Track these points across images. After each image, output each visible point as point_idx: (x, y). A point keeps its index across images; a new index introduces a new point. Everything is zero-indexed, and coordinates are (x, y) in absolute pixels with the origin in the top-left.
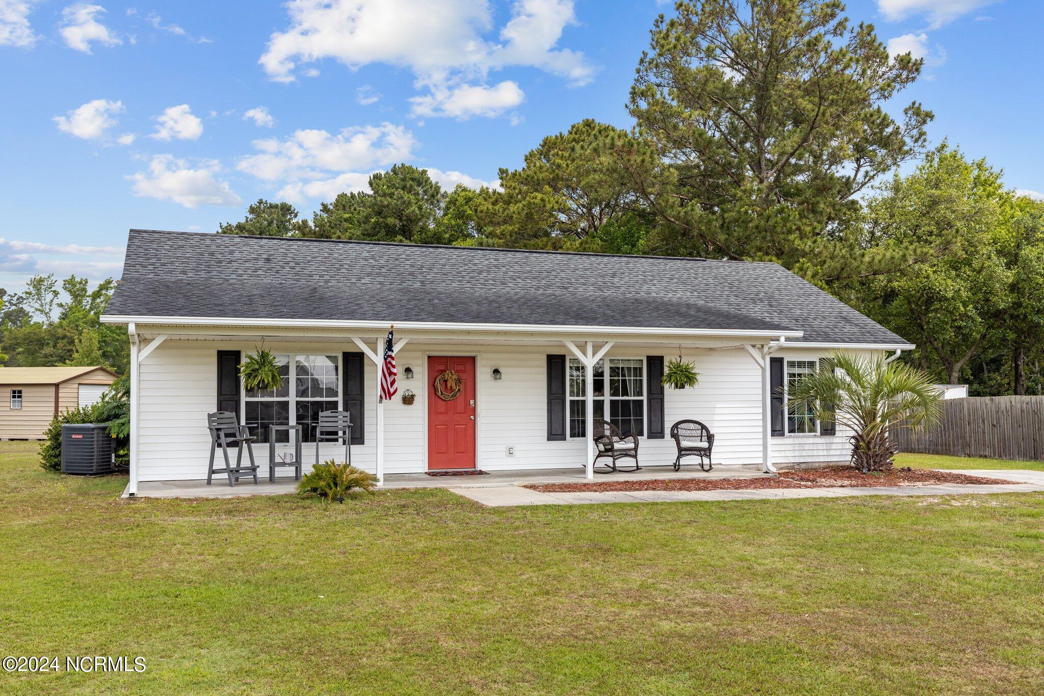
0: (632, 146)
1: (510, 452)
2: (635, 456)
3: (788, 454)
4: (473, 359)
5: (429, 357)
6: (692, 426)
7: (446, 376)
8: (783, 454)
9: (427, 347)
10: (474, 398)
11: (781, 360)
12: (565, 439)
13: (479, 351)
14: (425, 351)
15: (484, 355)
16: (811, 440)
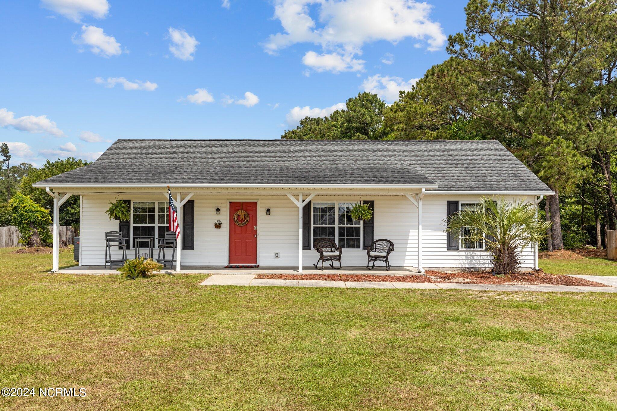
0: (444, 72)
1: (277, 256)
2: (339, 260)
3: (461, 261)
4: (256, 203)
5: (230, 203)
6: (385, 243)
7: (239, 213)
8: (458, 261)
9: (229, 197)
10: (256, 225)
11: (456, 203)
12: (310, 249)
13: (258, 199)
14: (228, 199)
15: (262, 201)
16: (479, 253)
